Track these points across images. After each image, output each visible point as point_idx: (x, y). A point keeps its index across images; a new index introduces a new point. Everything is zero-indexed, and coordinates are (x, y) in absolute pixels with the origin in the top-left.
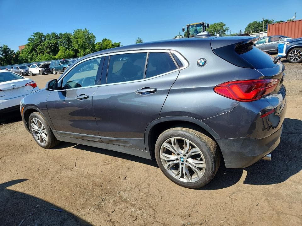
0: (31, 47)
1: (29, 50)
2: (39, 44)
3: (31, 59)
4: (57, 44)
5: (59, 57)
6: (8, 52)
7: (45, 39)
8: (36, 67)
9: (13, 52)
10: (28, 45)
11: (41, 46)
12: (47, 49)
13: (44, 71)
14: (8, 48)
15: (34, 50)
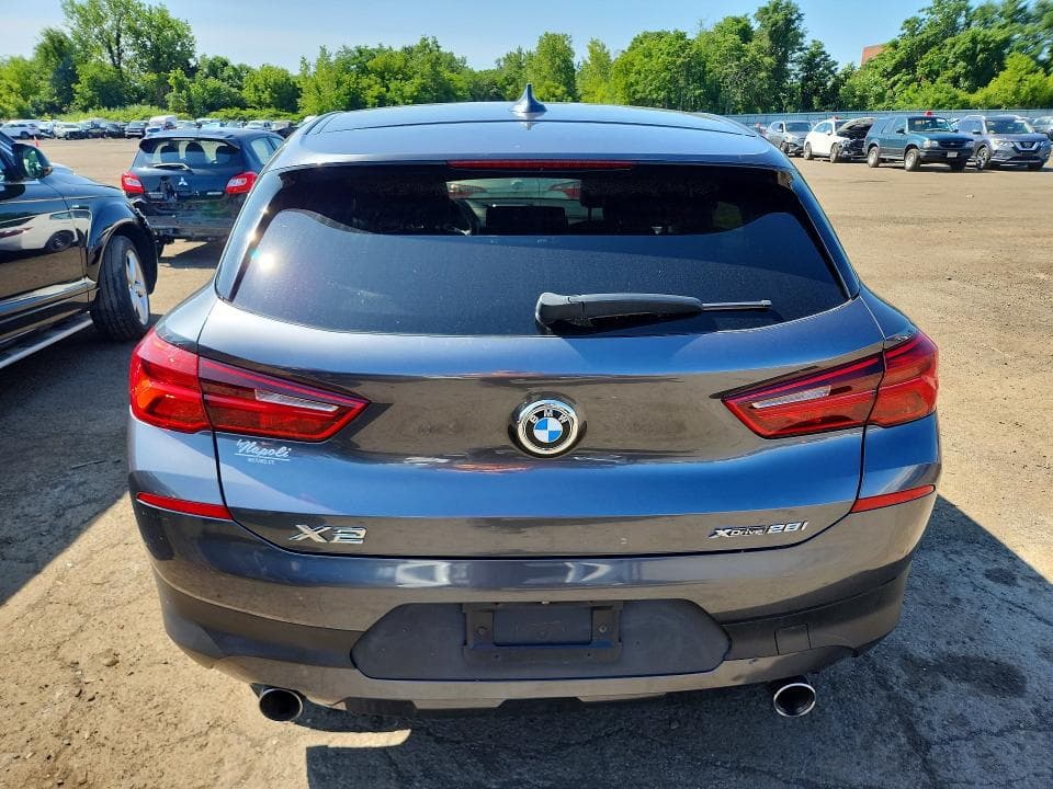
0: (900, 55)
1: (889, 65)
2: (933, 44)
3: (880, 98)
4: (1007, 42)
5: (987, 99)
6: (818, 66)
7: (968, 25)
8: (829, 132)
9: (833, 69)
10: (895, 45)
11: (940, 49)
12: (954, 64)
13: (846, 149)
14: (824, 53)
15: (908, 64)
